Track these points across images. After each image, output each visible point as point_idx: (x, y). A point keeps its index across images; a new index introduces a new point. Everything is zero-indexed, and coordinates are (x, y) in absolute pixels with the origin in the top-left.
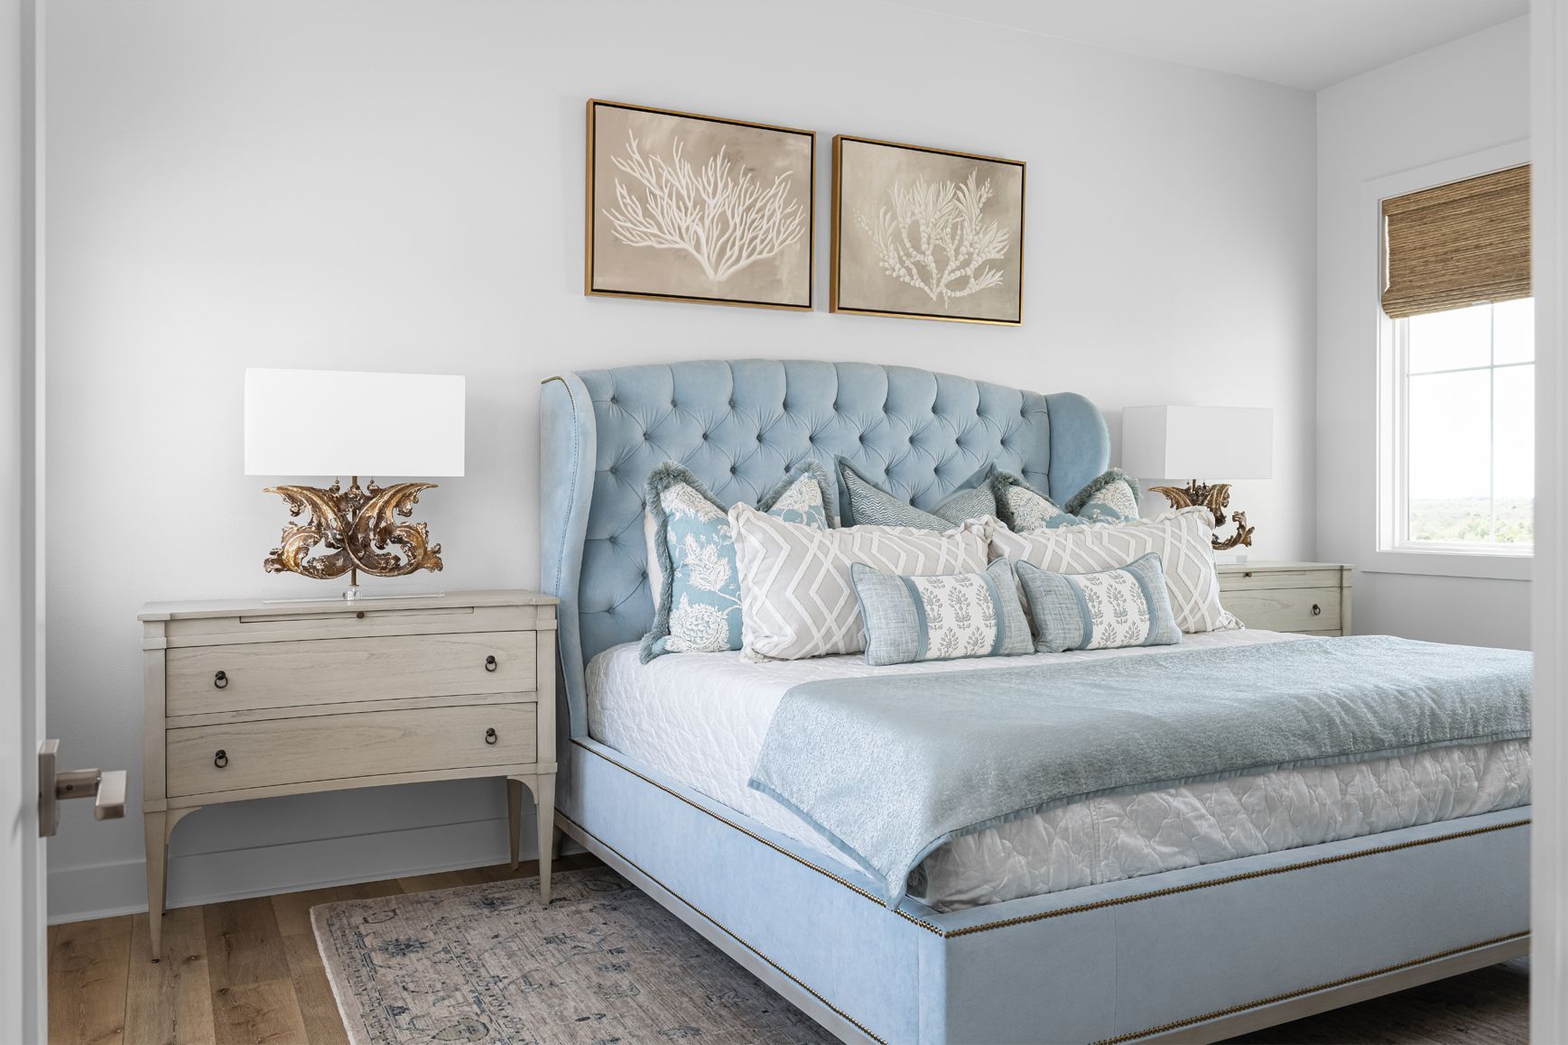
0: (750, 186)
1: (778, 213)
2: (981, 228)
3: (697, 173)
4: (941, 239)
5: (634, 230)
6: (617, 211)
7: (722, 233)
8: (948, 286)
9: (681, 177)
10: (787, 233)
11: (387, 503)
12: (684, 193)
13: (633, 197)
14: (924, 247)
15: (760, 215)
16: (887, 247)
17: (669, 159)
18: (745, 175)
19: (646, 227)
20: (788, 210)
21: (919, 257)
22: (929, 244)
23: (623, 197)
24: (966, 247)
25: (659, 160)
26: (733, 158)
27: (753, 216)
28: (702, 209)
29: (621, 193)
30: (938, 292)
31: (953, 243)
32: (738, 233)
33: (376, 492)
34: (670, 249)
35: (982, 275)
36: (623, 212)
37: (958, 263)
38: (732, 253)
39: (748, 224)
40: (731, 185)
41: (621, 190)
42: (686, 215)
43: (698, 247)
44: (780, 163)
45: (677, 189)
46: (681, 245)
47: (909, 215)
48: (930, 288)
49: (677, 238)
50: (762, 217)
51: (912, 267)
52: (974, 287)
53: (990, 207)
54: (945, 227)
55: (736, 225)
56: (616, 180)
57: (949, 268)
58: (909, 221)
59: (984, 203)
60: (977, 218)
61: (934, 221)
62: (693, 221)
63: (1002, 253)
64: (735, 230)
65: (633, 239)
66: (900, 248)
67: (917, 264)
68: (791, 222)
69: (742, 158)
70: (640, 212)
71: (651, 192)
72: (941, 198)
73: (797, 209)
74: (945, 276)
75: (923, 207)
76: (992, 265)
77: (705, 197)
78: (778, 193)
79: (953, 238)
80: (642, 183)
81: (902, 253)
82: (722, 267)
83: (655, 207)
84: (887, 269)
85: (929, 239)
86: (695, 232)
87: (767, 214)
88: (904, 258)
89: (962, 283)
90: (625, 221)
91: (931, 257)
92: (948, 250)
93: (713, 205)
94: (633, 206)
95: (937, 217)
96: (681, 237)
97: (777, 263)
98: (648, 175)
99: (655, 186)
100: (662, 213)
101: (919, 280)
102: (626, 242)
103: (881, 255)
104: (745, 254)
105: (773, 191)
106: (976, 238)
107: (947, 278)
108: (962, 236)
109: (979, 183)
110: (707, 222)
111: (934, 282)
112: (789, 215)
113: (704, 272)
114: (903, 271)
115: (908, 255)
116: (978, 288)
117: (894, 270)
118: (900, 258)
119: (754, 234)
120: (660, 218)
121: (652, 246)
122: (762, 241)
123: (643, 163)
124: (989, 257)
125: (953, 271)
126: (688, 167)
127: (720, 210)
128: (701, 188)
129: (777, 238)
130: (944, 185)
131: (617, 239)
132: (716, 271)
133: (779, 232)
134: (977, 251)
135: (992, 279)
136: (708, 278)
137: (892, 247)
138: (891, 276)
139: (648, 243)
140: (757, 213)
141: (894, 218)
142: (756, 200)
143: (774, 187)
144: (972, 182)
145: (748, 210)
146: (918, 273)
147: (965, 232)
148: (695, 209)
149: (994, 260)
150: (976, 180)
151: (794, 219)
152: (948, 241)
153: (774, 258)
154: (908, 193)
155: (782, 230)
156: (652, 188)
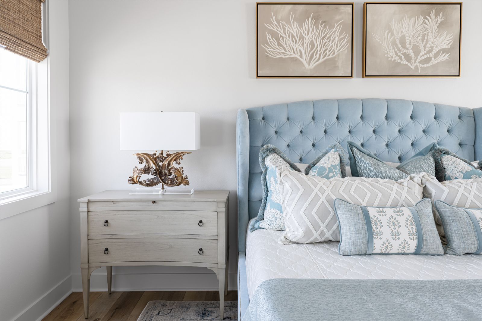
0: (324, 29)
1: (337, 38)
2: (438, 35)
3: (301, 26)
4: (417, 42)
5: (274, 51)
6: (267, 45)
7: (312, 49)
8: (420, 62)
9: (294, 29)
10: (341, 47)
11: (172, 159)
12: (295, 35)
13: (274, 39)
14: (408, 46)
15: (328, 40)
16: (389, 48)
17: (288, 22)
18: (322, 24)
19: (279, 50)
20: (341, 37)
21: (405, 51)
22: (410, 45)
23: (269, 39)
24: (430, 44)
25: (284, 23)
26: (316, 18)
27: (326, 41)
28: (303, 40)
29: (268, 37)
30: (415, 66)
31: (423, 43)
32: (319, 49)
33: (168, 155)
34: (290, 58)
35: (439, 55)
36: (270, 45)
37: (425, 52)
38: (317, 57)
39: (323, 44)
40: (315, 29)
41: (269, 36)
42: (296, 43)
43: (301, 56)
44: (337, 18)
45: (292, 33)
46: (294, 56)
47: (400, 33)
48: (411, 64)
49: (292, 53)
50: (330, 41)
51: (402, 55)
52: (434, 61)
53: (442, 26)
54: (419, 36)
55: (317, 45)
56: (267, 33)
57: (421, 54)
58: (400, 35)
59: (439, 24)
60: (435, 31)
61: (413, 34)
62: (299, 46)
63: (449, 45)
64: (317, 47)
65: (275, 55)
66: (395, 48)
67: (404, 54)
68: (343, 42)
69: (320, 18)
70: (276, 44)
71: (281, 36)
72: (416, 24)
73: (346, 36)
74: (418, 58)
75: (407, 29)
76: (444, 51)
77: (304, 35)
78: (337, 30)
79: (423, 41)
80: (277, 32)
81: (396, 50)
82: (311, 64)
83: (283, 42)
84: (389, 57)
85: (410, 42)
86: (300, 50)
87: (332, 39)
88: (398, 52)
89: (428, 60)
90: (270, 49)
91: (411, 51)
92: (420, 46)
93: (308, 39)
94: (274, 42)
95: (414, 32)
96: (294, 52)
97: (336, 59)
98: (279, 29)
99: (283, 33)
100: (286, 44)
101: (406, 61)
102: (271, 56)
103: (386, 52)
104: (322, 57)
105: (334, 30)
106: (435, 40)
107: (419, 58)
108: (428, 39)
109: (436, 16)
110: (305, 45)
111: (413, 61)
112: (342, 39)
113: (304, 66)
114: (397, 58)
115: (400, 50)
116: (436, 62)
117: (392, 57)
118: (396, 52)
119: (326, 48)
120: (285, 46)
121: (282, 57)
122: (329, 51)
123: (277, 25)
124: (442, 47)
125: (423, 55)
126: (296, 24)
127: (311, 40)
128: (302, 32)
129: (336, 49)
130: (418, 18)
131: (267, 56)
132: (309, 64)
133: (337, 46)
134: (436, 45)
135: (444, 57)
136: (305, 68)
137: (391, 48)
138: (391, 60)
139: (280, 56)
140: (327, 39)
141: (393, 34)
142: (326, 34)
143: (335, 28)
144: (433, 15)
145: (323, 38)
146: (405, 58)
147: (429, 38)
148: (300, 41)
149: (445, 49)
150: (435, 14)
151: (344, 40)
152: (420, 43)
153: (335, 57)
154: (399, 23)
155: (339, 45)
156: (282, 34)
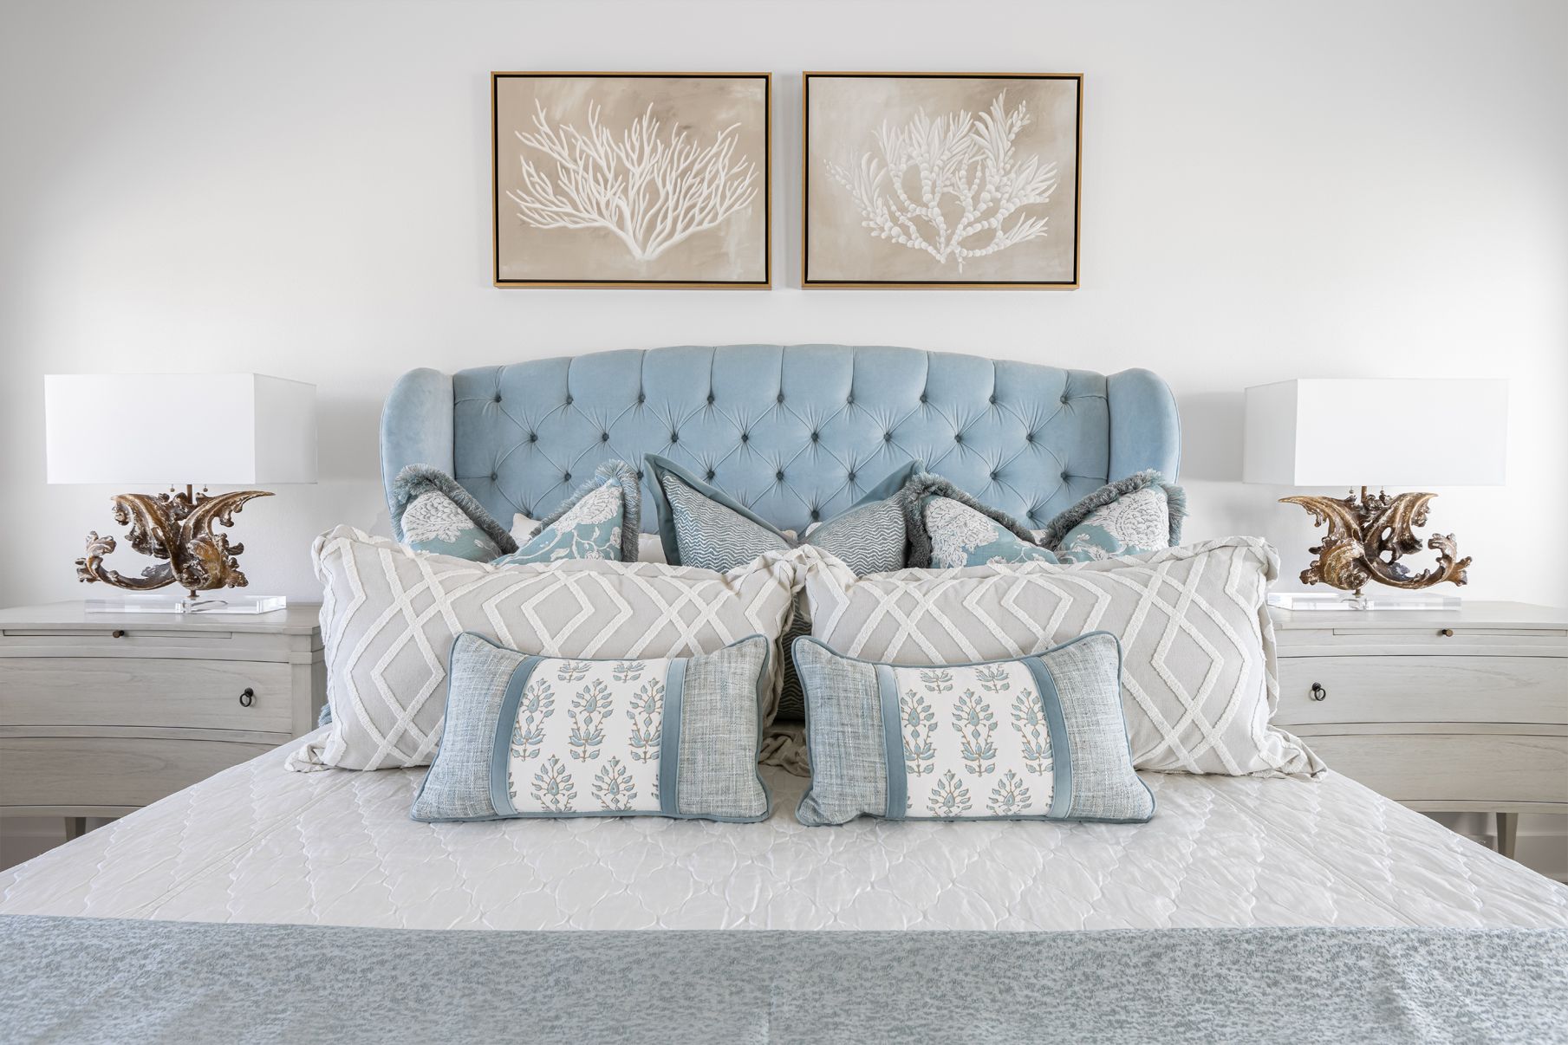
0: (684, 148)
1: (723, 174)
2: (1012, 167)
3: (618, 139)
4: (952, 185)
5: (543, 210)
6: (523, 192)
7: (651, 205)
8: (963, 244)
9: (599, 146)
10: (733, 198)
11: (208, 511)
12: (603, 163)
13: (542, 174)
14: (927, 197)
15: (698, 179)
16: (871, 201)
17: (584, 128)
18: (678, 134)
19: (558, 206)
20: (735, 170)
21: (920, 211)
22: (933, 193)
23: (530, 175)
24: (989, 192)
25: (571, 129)
26: (663, 117)
27: (690, 181)
28: (626, 180)
29: (527, 172)
30: (947, 255)
31: (969, 190)
32: (671, 203)
34: (588, 228)
35: (1016, 225)
36: (531, 192)
37: (978, 214)
38: (665, 226)
39: (683, 191)
40: (660, 148)
41: (527, 168)
42: (606, 189)
43: (621, 223)
44: (723, 115)
45: (594, 159)
46: (600, 223)
47: (904, 160)
48: (936, 248)
49: (595, 215)
50: (702, 181)
51: (910, 224)
52: (1002, 241)
53: (1024, 140)
54: (958, 169)
55: (667, 193)
56: (522, 158)
57: (965, 221)
58: (904, 167)
59: (1017, 135)
60: (1006, 154)
61: (941, 163)
62: (614, 194)
63: (1047, 194)
64: (666, 199)
65: (544, 221)
66: (891, 202)
67: (917, 220)
68: (739, 185)
69: (674, 115)
70: (550, 190)
71: (563, 167)
72: (951, 133)
73: (748, 167)
74: (958, 231)
75: (924, 148)
76: (1031, 211)
77: (628, 165)
78: (723, 149)
79: (970, 183)
80: (553, 158)
81: (894, 208)
82: (649, 249)
83: (569, 185)
84: (873, 229)
85: (934, 185)
86: (617, 206)
87: (708, 176)
88: (898, 214)
89: (986, 237)
90: (533, 202)
91: (937, 210)
92: (962, 198)
93: (639, 175)
94: (543, 184)
95: (945, 158)
96: (600, 213)
97: (722, 234)
98: (558, 148)
99: (567, 158)
100: (577, 189)
101: (920, 239)
102: (534, 225)
103: (864, 213)
104: (680, 226)
105: (715, 150)
106: (1005, 179)
107: (961, 233)
108: (983, 179)
109: (1009, 109)
110: (632, 194)
111: (943, 240)
112: (737, 176)
113: (629, 252)
114: (896, 230)
115: (903, 210)
116: (1009, 243)
117: (882, 230)
118: (892, 215)
119: (691, 203)
120: (574, 195)
121: (565, 227)
122: (702, 210)
123: (551, 133)
124: (1025, 201)
125: (970, 224)
126: (607, 133)
127: (648, 178)
128: (623, 155)
129: (721, 205)
130: (956, 116)
131: (524, 222)
132: (644, 248)
133: (723, 197)
134: (1007, 196)
135: (1033, 230)
136: (634, 258)
137: (880, 202)
138: (879, 236)
139: (562, 224)
140: (694, 178)
141: (883, 164)
142: (693, 163)
143: (718, 144)
144: (997, 109)
145: (683, 175)
146: (918, 231)
147: (987, 174)
148: (616, 180)
149: (1033, 205)
150: (1004, 105)
151: (744, 180)
152: (961, 187)
153: (719, 227)
154: (903, 132)
155: (728, 194)
156: (564, 162)
